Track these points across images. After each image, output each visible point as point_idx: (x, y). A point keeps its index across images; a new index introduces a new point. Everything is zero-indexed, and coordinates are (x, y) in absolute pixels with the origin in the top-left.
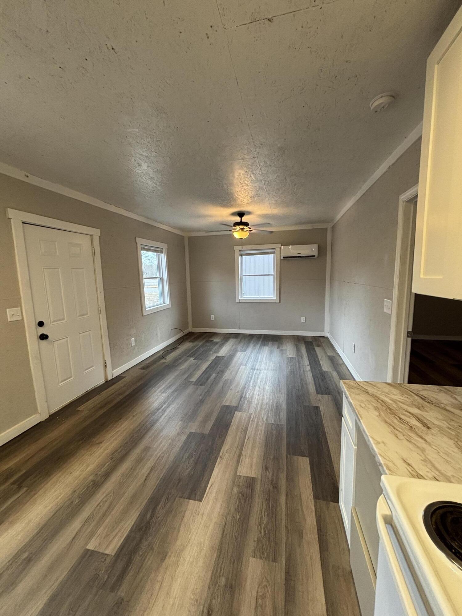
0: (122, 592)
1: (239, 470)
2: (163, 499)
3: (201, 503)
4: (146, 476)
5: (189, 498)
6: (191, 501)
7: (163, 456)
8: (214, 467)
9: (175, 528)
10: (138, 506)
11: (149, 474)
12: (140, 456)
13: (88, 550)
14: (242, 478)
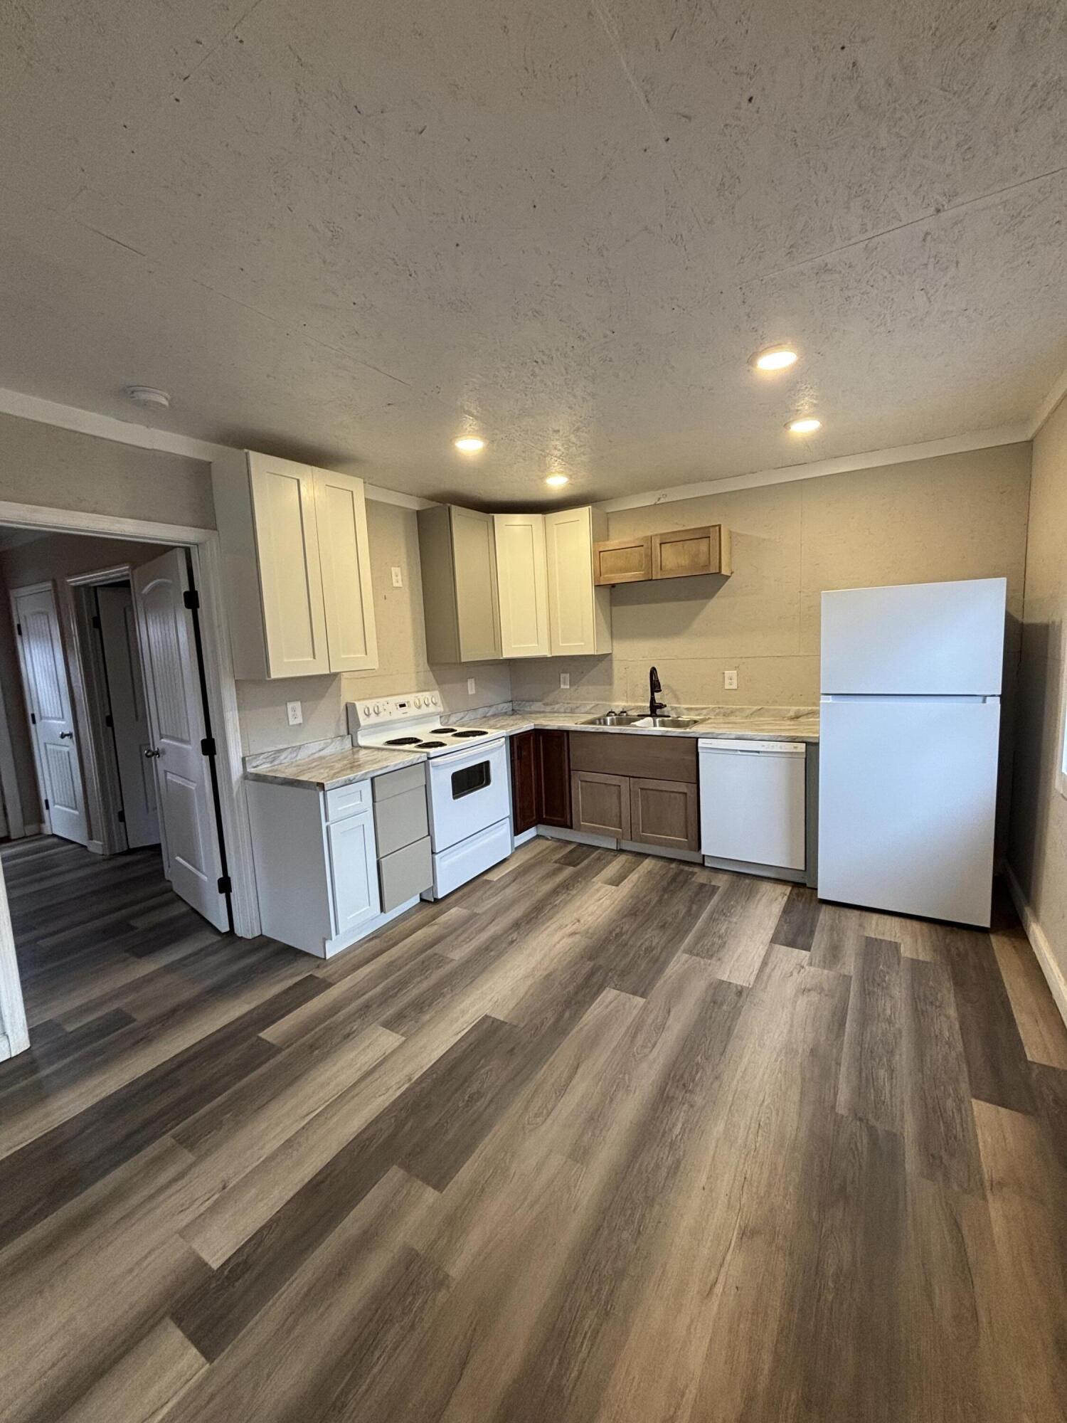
0: (590, 964)
1: (397, 1044)
2: (545, 1029)
3: (488, 1012)
4: (577, 1076)
5: (503, 1023)
6: (502, 1019)
7: (536, 1116)
8: (435, 1063)
9: (532, 995)
10: (586, 1028)
11: (571, 1078)
12: (597, 1132)
13: (642, 996)
14: (401, 1032)
